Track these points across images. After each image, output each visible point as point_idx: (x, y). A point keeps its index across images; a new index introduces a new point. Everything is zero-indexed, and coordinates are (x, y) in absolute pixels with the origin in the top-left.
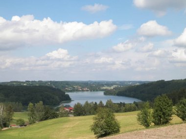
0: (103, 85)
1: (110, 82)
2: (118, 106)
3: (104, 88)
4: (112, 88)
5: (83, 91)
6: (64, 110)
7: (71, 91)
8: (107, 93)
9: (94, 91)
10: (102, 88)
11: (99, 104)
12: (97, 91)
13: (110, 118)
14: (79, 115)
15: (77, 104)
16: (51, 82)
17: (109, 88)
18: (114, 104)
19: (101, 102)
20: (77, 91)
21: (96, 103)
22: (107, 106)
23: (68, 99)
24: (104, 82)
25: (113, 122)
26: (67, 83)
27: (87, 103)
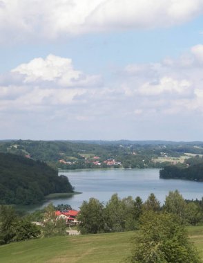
0: (158, 154)
1: (177, 144)
2: (196, 207)
3: (161, 160)
4: (182, 159)
5: (105, 167)
6: (54, 217)
7: (73, 168)
8: (169, 173)
9: (134, 167)
10: (156, 161)
11: (148, 203)
12: (142, 167)
13: (175, 238)
14: (94, 230)
15: (88, 201)
16: (19, 142)
17: (173, 161)
18: (188, 202)
19: (152, 198)
20: (90, 166)
21: (139, 200)
22: (167, 208)
23: (65, 189)
24: (161, 144)
25: (183, 249)
26: (64, 147)
27: (115, 200)
